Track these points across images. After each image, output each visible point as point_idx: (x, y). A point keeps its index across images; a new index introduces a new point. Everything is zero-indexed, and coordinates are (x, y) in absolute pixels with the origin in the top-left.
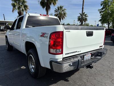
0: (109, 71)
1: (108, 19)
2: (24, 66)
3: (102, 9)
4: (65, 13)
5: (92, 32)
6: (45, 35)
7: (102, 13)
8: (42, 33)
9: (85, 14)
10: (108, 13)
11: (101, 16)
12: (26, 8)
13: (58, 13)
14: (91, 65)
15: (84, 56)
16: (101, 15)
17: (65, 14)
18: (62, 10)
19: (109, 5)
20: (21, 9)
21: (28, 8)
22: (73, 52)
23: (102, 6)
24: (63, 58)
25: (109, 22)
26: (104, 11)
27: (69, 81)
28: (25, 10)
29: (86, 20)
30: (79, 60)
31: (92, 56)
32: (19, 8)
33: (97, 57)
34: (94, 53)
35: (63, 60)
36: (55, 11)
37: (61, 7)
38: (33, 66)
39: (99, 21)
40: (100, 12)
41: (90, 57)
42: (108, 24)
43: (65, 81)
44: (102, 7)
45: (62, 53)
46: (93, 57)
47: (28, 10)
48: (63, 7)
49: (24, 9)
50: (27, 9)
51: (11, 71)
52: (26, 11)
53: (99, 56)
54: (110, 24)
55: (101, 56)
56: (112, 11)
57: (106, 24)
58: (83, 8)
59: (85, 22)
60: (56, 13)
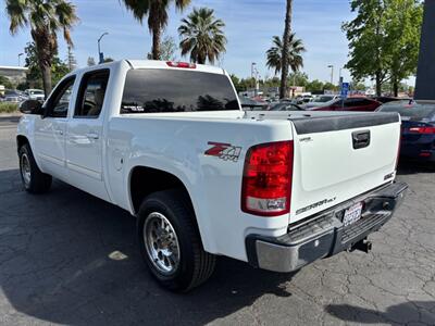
0: (408, 255)
1: (378, 61)
2: (117, 249)
3: (357, 22)
4: (220, 37)
5: (368, 133)
6: (225, 152)
7: (356, 39)
8: (210, 143)
9: (295, 39)
10: (378, 39)
11: (352, 50)
12: (66, 17)
13: (194, 35)
14: (365, 241)
15: (343, 212)
16: (351, 45)
17: (218, 39)
18: (206, 26)
19: (380, 8)
20: (47, 21)
21: (75, 17)
22: (316, 205)
23: (357, 9)
24: (291, 225)
25: (380, 69)
26: (363, 29)
27: (290, 294)
28: (64, 22)
29: (297, 62)
30: (336, 229)
31: (363, 210)
32: (37, 16)
33: (380, 213)
34: (371, 201)
35: (288, 231)
36: (182, 27)
37: (205, 15)
38: (166, 253)
39: (347, 66)
40: (350, 35)
41: (359, 212)
42: (377, 79)
43: (278, 295)
44: (355, 15)
45: (287, 210)
46: (368, 212)
47: (74, 23)
48: (211, 13)
49: (57, 18)
50: (69, 21)
51: (79, 272)
52: (67, 30)
53: (386, 208)
54: (384, 77)
55: (391, 207)
56: (389, 29)
57: (370, 77)
58: (288, 21)
59: (294, 69)
60: (184, 37)
